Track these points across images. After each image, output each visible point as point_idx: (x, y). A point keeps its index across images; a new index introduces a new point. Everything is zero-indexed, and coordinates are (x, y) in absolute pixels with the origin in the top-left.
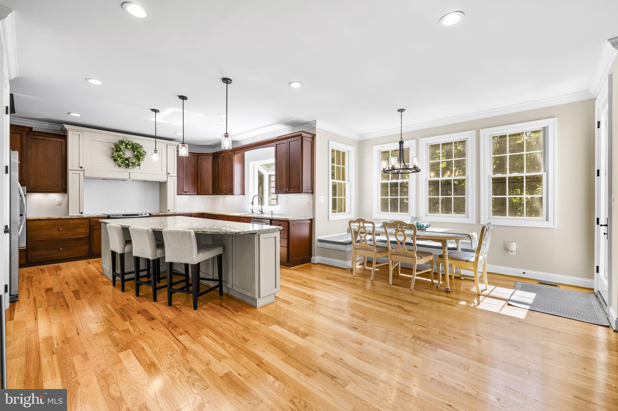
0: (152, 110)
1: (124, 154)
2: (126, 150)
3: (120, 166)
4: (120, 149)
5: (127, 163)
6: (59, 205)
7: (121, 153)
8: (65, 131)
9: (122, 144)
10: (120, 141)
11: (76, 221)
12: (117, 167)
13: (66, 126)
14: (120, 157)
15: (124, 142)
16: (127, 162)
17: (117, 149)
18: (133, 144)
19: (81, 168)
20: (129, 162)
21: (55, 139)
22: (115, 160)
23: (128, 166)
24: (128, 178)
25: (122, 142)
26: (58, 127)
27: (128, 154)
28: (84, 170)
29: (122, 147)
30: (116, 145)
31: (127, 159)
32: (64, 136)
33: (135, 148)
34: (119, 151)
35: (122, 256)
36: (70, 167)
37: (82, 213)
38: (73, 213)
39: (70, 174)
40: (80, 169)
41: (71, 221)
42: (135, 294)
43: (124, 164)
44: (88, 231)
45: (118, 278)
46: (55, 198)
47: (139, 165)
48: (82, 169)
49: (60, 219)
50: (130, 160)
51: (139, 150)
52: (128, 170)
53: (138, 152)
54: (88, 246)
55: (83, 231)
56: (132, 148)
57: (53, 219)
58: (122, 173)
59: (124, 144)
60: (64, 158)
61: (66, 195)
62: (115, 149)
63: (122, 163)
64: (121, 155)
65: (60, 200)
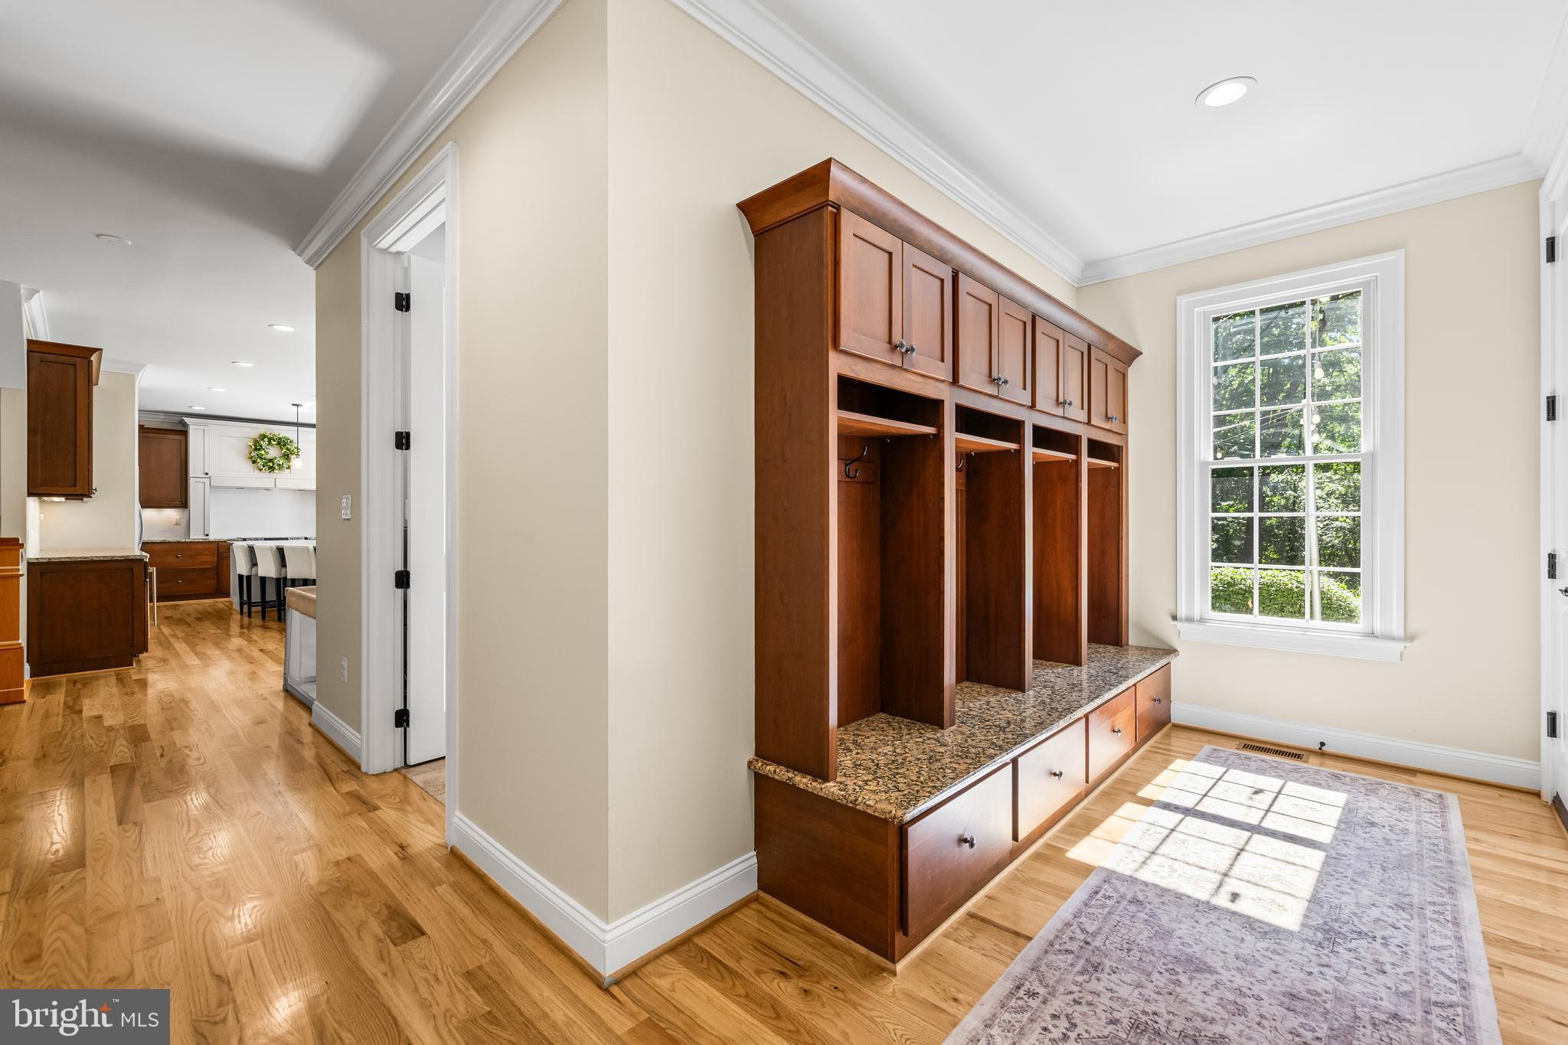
0: (293, 405)
1: (267, 453)
2: (269, 447)
3: (261, 470)
4: (261, 446)
5: (271, 466)
6: (177, 524)
7: (263, 452)
8: (185, 425)
9: (263, 439)
10: (261, 435)
11: (200, 546)
12: (257, 471)
13: (186, 420)
14: (260, 458)
15: (267, 436)
16: (271, 464)
17: (256, 446)
18: (280, 439)
19: (207, 474)
20: (274, 464)
21: (171, 437)
22: (254, 462)
23: (273, 470)
24: (273, 486)
25: (263, 437)
26: (176, 419)
27: (273, 452)
28: (210, 478)
29: (264, 443)
30: (256, 442)
31: (271, 460)
32: (184, 433)
33: (282, 443)
34: (259, 450)
35: (249, 578)
36: (191, 473)
37: (207, 535)
38: (196, 535)
39: (192, 482)
40: (206, 476)
41: (194, 546)
42: (261, 617)
43: (267, 468)
44: (216, 559)
45: (246, 608)
46: (171, 514)
47: (289, 468)
48: (208, 476)
49: (179, 542)
50: (275, 461)
51: (289, 447)
52: (273, 475)
53: (287, 449)
54: (216, 581)
55: (209, 559)
56: (279, 443)
57: (170, 542)
58: (265, 479)
59: (266, 439)
60: (183, 462)
61: (186, 511)
62: (253, 447)
63: (264, 466)
64: (262, 455)
65: (178, 517)
